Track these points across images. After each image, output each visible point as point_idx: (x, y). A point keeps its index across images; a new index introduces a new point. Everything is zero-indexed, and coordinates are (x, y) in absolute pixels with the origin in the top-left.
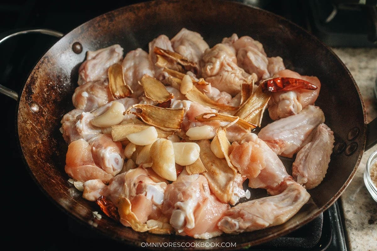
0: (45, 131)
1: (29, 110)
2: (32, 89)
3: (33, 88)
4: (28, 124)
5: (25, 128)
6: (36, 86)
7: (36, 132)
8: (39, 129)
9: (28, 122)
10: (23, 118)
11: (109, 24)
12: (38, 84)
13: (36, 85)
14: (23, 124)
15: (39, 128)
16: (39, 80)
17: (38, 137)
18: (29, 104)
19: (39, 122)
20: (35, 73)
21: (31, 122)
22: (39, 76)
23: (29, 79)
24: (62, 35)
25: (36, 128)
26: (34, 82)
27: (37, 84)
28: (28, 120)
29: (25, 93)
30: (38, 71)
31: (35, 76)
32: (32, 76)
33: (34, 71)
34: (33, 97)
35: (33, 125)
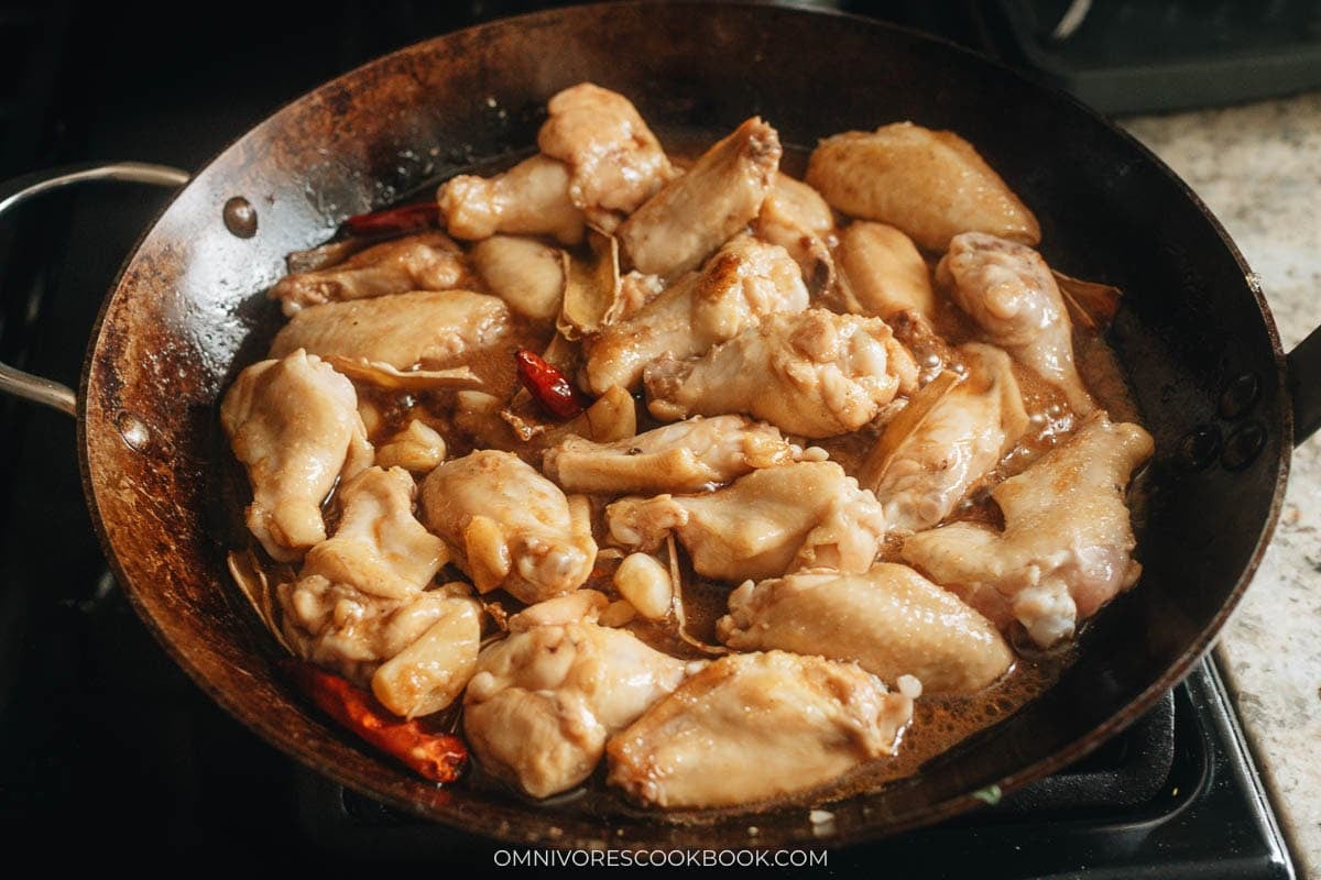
0: (179, 508)
1: (118, 443)
2: (117, 370)
3: (119, 368)
4: (125, 488)
5: (118, 504)
6: (126, 361)
7: (152, 513)
8: (160, 503)
9: (124, 483)
10: (105, 470)
11: (335, 124)
12: (131, 354)
13: (127, 356)
14: (110, 492)
15: (159, 499)
16: (133, 338)
17: (163, 531)
18: (114, 422)
19: (155, 482)
20: (116, 315)
21: (131, 482)
22: (131, 324)
23: (102, 338)
24: (183, 179)
25: (152, 502)
26: (119, 346)
27: (129, 352)
28: (121, 476)
29: (97, 386)
30: (126, 308)
31: (120, 324)
32: (109, 327)
33: (112, 308)
34: (123, 397)
35: (139, 493)
